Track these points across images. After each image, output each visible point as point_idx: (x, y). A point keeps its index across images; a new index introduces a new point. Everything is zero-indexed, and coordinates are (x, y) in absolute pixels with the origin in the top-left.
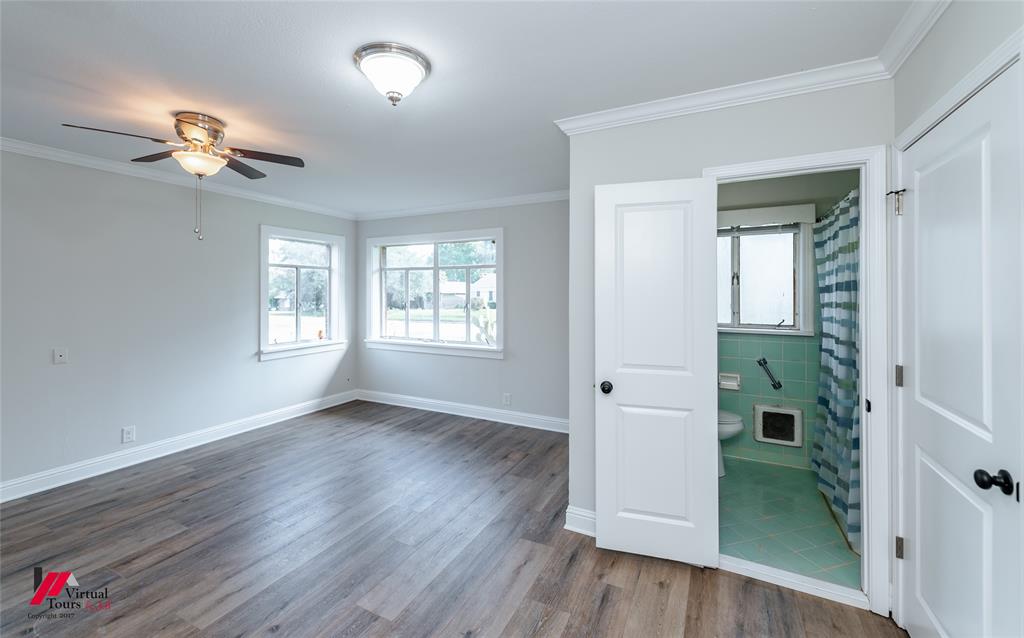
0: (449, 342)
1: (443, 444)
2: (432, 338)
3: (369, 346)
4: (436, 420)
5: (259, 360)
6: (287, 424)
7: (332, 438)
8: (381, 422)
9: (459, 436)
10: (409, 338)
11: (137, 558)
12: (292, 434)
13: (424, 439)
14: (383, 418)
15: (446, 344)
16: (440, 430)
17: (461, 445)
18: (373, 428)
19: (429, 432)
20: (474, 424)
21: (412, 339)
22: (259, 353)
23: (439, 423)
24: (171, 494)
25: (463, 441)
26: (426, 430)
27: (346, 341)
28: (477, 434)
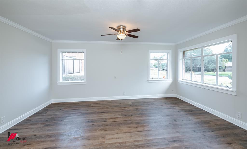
0: (208, 84)
1: (197, 123)
2: (200, 82)
3: (179, 82)
4: (199, 112)
5: (148, 82)
6: (154, 99)
7: (161, 106)
8: (178, 106)
9: (207, 123)
10: (192, 81)
11: (111, 119)
12: (153, 102)
13: (191, 118)
14: (179, 105)
15: (206, 85)
16: (199, 117)
17: (206, 127)
18: (174, 107)
19: (194, 116)
20: (218, 120)
21: (193, 81)
22: (148, 80)
23: (200, 114)
24: (125, 108)
25: (207, 125)
26: (192, 115)
27: (172, 80)
28: (217, 125)
